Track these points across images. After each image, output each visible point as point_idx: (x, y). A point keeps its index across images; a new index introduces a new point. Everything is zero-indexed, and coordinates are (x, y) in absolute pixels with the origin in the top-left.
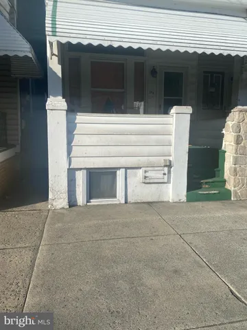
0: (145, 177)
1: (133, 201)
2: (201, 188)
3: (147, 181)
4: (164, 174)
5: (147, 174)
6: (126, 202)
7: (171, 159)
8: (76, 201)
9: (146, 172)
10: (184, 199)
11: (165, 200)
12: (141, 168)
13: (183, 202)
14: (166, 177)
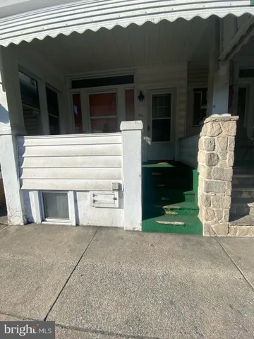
0: (94, 201)
1: (85, 224)
2: (163, 214)
3: (96, 205)
4: (115, 199)
5: (96, 198)
6: (77, 225)
7: (121, 182)
8: (33, 219)
9: (94, 196)
10: (139, 228)
11: (119, 226)
12: (88, 191)
13: (138, 231)
14: (117, 201)
